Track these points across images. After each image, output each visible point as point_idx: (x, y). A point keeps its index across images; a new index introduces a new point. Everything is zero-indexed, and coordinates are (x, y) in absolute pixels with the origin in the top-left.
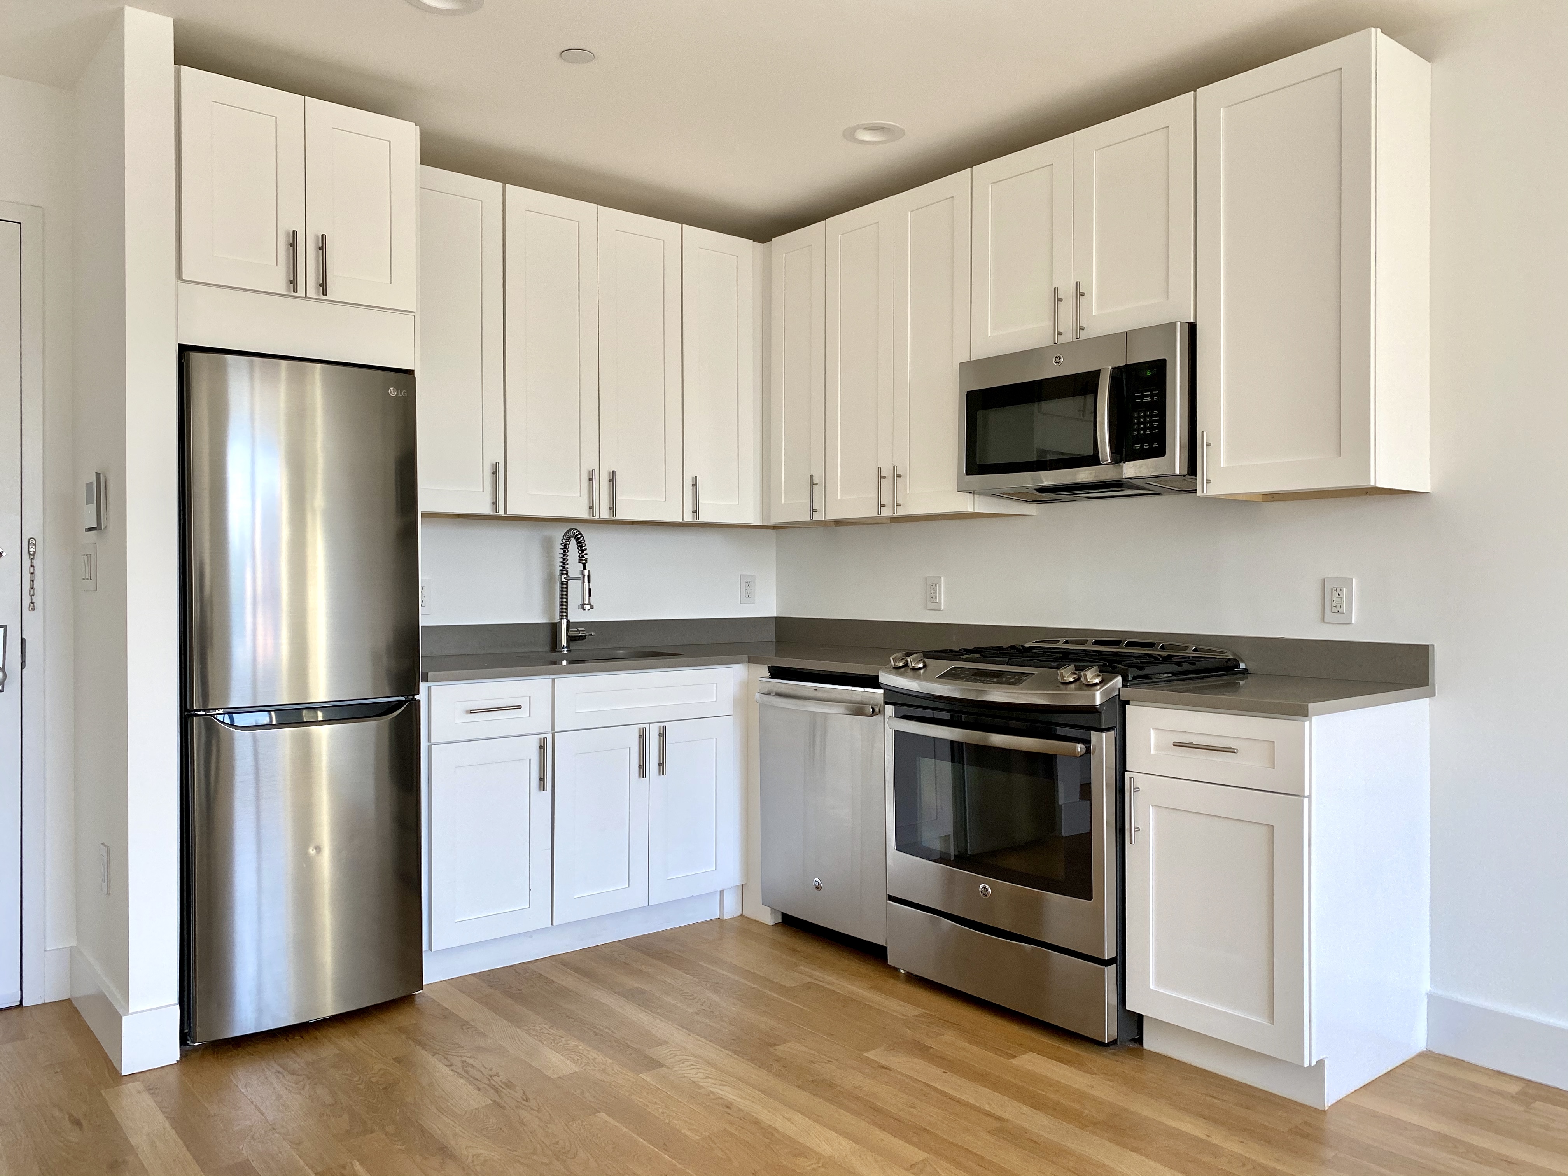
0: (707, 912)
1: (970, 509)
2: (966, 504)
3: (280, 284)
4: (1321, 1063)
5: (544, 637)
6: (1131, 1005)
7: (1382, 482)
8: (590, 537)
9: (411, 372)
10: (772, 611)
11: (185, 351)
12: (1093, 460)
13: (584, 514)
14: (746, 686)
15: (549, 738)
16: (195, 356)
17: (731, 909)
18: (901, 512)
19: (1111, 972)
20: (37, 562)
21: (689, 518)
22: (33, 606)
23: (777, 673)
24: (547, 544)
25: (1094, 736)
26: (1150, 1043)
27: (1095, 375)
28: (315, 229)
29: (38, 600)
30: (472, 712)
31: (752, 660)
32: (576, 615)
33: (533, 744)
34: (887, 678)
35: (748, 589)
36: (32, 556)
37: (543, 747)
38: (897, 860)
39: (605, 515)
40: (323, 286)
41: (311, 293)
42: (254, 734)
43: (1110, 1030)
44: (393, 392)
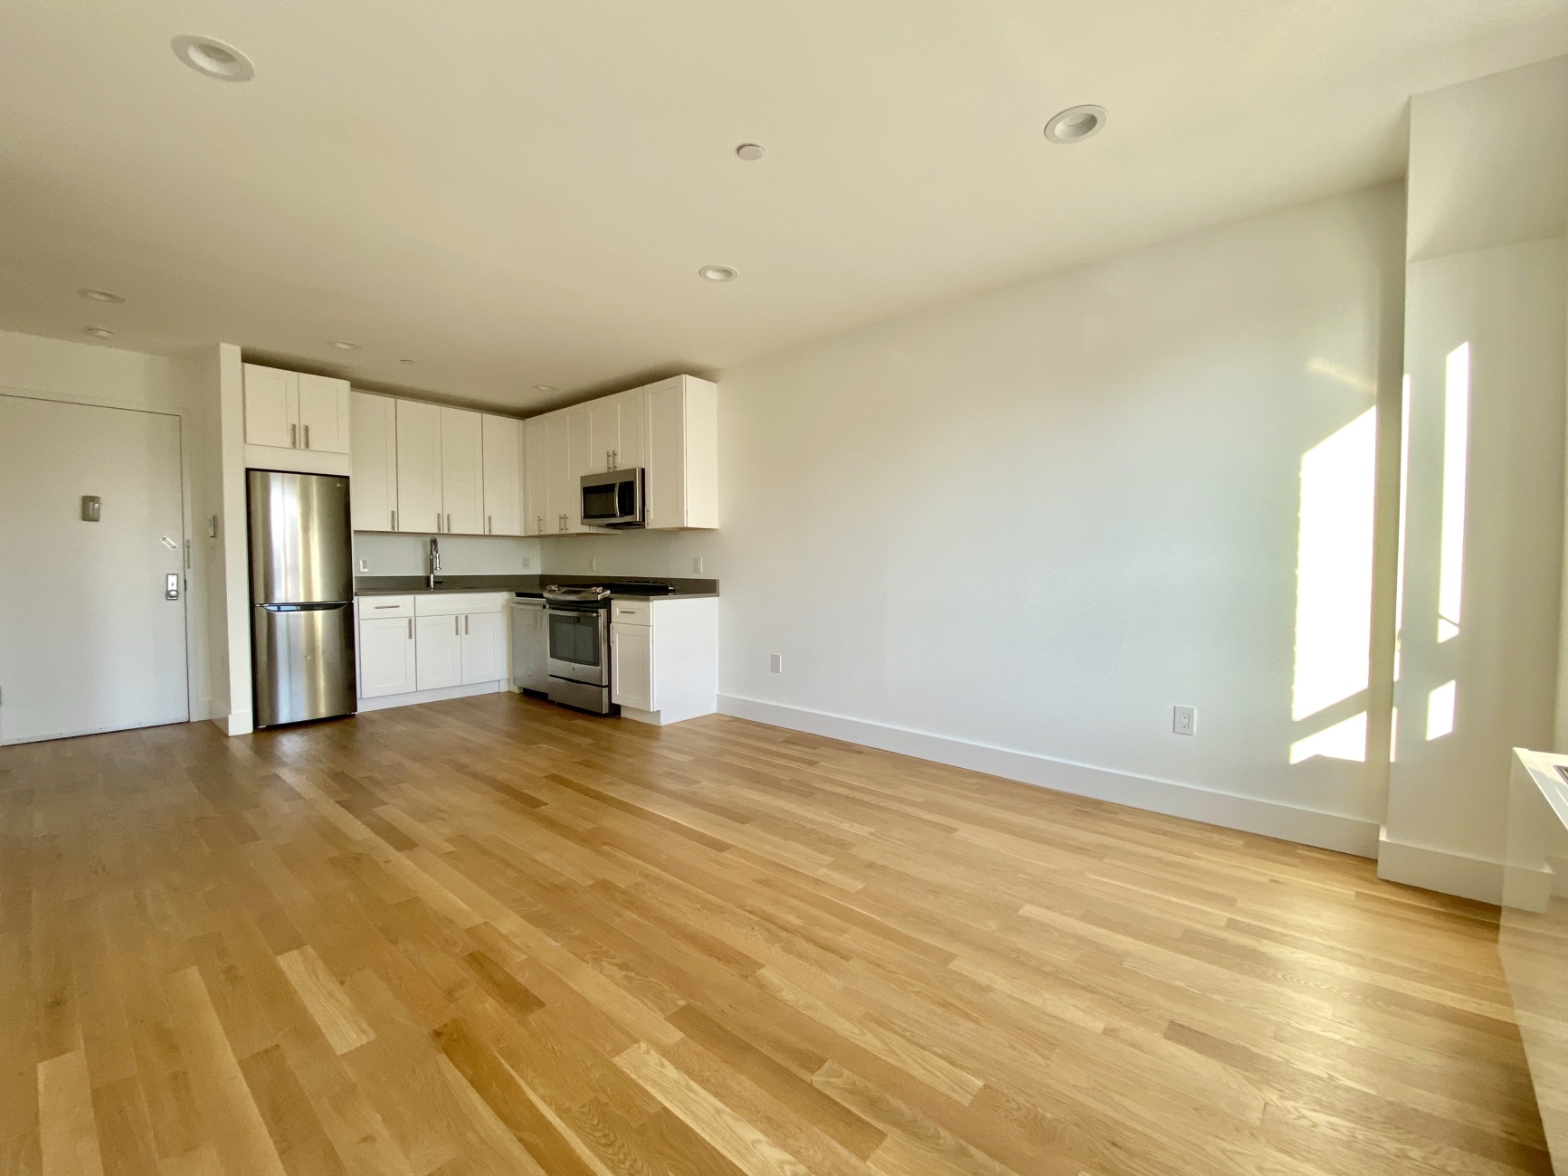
0: (493, 689)
1: (588, 531)
2: (586, 529)
3: (288, 443)
4: (659, 711)
5: (424, 581)
6: (614, 701)
7: (691, 525)
8: (440, 542)
9: (348, 477)
10: (538, 572)
11: (248, 471)
12: (614, 516)
13: (436, 531)
14: (508, 600)
15: (413, 619)
16: (251, 472)
17: (504, 688)
18: (568, 532)
19: (605, 691)
20: (191, 550)
21: (487, 533)
22: (189, 567)
23: (519, 595)
24: (424, 544)
25: (599, 610)
26: (624, 714)
27: (613, 486)
28: (304, 423)
29: (191, 564)
30: (377, 608)
31: (509, 591)
32: (438, 573)
33: (406, 621)
34: (546, 595)
35: (526, 563)
36: (188, 547)
37: (410, 622)
38: (550, 660)
39: (446, 532)
40: (307, 445)
41: (303, 446)
42: (287, 616)
43: (605, 710)
44: (338, 485)
